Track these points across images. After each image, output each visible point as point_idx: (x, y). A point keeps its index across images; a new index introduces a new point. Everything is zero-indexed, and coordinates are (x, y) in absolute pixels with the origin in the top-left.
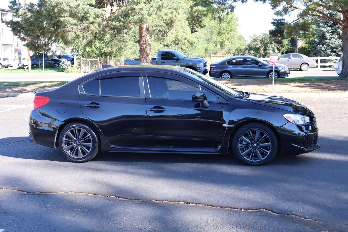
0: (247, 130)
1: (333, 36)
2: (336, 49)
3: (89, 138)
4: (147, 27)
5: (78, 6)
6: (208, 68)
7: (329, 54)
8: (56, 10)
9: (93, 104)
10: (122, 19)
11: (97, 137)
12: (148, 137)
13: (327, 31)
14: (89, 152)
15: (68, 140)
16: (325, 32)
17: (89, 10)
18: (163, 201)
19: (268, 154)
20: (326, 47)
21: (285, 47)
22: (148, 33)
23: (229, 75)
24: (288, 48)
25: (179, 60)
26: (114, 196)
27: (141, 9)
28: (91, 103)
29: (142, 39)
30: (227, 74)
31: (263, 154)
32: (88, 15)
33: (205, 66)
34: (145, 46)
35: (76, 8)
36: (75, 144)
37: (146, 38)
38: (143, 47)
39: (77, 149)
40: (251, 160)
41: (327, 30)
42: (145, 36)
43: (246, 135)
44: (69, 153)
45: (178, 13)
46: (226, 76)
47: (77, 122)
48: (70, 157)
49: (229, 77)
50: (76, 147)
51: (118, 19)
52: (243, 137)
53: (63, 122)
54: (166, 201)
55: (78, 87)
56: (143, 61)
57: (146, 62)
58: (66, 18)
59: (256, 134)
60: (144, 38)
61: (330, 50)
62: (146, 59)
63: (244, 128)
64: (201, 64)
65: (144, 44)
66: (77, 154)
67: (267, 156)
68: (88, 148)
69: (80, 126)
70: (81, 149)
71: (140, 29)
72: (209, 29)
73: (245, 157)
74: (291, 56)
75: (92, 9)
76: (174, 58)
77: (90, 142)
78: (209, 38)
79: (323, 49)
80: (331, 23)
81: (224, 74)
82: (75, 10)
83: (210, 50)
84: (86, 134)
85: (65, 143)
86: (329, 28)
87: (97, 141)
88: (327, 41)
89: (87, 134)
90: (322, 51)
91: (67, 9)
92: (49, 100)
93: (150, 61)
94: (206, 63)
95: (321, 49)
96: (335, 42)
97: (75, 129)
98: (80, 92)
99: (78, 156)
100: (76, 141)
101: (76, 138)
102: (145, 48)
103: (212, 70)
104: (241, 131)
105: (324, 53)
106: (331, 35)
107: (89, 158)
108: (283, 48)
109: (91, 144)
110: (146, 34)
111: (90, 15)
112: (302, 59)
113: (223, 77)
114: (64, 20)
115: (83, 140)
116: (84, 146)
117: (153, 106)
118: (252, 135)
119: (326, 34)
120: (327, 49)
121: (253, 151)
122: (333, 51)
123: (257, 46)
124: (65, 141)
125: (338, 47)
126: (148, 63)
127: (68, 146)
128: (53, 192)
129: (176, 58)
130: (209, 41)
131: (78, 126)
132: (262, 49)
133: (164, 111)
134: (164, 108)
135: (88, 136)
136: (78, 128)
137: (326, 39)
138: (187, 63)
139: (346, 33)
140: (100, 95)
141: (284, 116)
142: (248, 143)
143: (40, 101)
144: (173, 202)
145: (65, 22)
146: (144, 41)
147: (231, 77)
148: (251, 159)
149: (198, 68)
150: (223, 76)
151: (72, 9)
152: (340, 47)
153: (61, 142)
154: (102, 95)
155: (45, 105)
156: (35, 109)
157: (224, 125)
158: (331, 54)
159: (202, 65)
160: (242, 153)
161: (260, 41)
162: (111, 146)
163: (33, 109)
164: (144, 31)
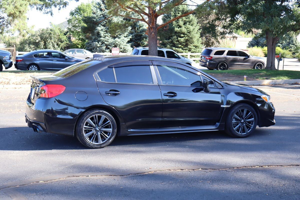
1: (107, 35)
2: (110, 46)
3: (110, 124)
7: (104, 50)
9: (113, 91)
13: (102, 30)
14: (109, 137)
15: (88, 127)
16: (100, 30)
19: (252, 127)
20: (101, 44)
21: (64, 43)
23: (36, 68)
24: (67, 43)
28: (110, 90)
30: (34, 66)
33: (10, 58)
36: (95, 131)
39: (97, 135)
40: (240, 134)
41: (102, 28)
44: (88, 139)
46: (33, 69)
47: (97, 109)
48: (90, 143)
49: (37, 69)
50: (95, 134)
52: (235, 115)
53: (85, 109)
55: (93, 75)
59: (244, 112)
61: (105, 47)
64: (7, 56)
66: (97, 140)
69: (101, 112)
70: (101, 135)
74: (76, 51)
77: (110, 128)
79: (99, 45)
80: (104, 22)
81: (32, 67)
85: (85, 130)
86: (102, 27)
88: (102, 38)
89: (108, 120)
90: (98, 47)
92: (65, 88)
95: (97, 46)
96: (108, 40)
97: (96, 116)
98: (96, 80)
99: (97, 142)
100: (95, 127)
101: (96, 124)
103: (18, 63)
105: (100, 49)
106: (105, 33)
108: (62, 44)
112: (86, 54)
113: (30, 70)
116: (103, 132)
118: (242, 113)
119: (101, 32)
120: (102, 46)
121: (242, 126)
122: (107, 48)
123: (37, 41)
124: (86, 128)
125: (111, 44)
127: (87, 133)
132: (42, 43)
134: (176, 94)
135: (108, 122)
136: (99, 115)
137: (101, 37)
139: (152, 33)
140: (116, 82)
142: (238, 120)
147: (39, 69)
148: (241, 132)
149: (4, 61)
150: (30, 68)
152: (113, 45)
153: (81, 130)
154: (118, 83)
157: (222, 106)
158: (106, 50)
160: (234, 128)
161: (39, 35)
162: (129, 130)
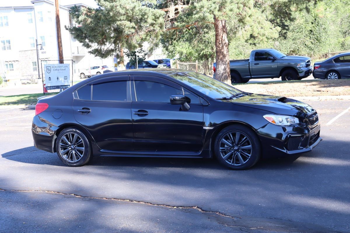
0: (227, 132)
3: (82, 142)
4: (223, 24)
5: (134, 8)
6: (312, 67)
8: (111, 14)
9: (85, 109)
10: (185, 19)
11: (89, 142)
12: (134, 141)
14: (82, 156)
15: (64, 145)
17: (146, 11)
18: (112, 199)
19: (250, 157)
22: (225, 31)
23: (336, 75)
25: (276, 60)
26: (73, 195)
27: (202, 7)
28: (83, 109)
29: (218, 39)
30: (334, 74)
31: (245, 158)
32: (146, 17)
33: (308, 65)
34: (221, 46)
35: (132, 10)
36: (70, 149)
37: (222, 37)
38: (219, 47)
39: (72, 153)
40: (233, 164)
42: (221, 34)
43: (227, 138)
44: (65, 157)
45: (249, 7)
46: (333, 77)
47: (71, 127)
48: (66, 161)
49: (337, 77)
50: (71, 152)
51: (181, 19)
52: (224, 140)
53: (59, 127)
54: (114, 199)
55: (73, 93)
56: (219, 63)
57: (223, 64)
58: (122, 22)
59: (236, 136)
60: (220, 37)
62: (223, 61)
63: (224, 130)
64: (302, 63)
65: (220, 44)
66: (72, 158)
67: (248, 159)
68: (81, 152)
69: (74, 131)
70: (75, 153)
71: (215, 28)
72: (346, 20)
73: (226, 161)
75: (150, 10)
76: (269, 58)
78: (347, 30)
81: (331, 74)
82: (131, 12)
83: (348, 45)
84: (78, 138)
85: (61, 148)
87: (89, 145)
89: (80, 139)
91: (123, 12)
92: (48, 106)
93: (227, 63)
94: (309, 62)
97: (69, 134)
98: (74, 98)
99: (72, 160)
100: (71, 145)
101: (71, 142)
102: (221, 48)
103: (315, 70)
104: (221, 134)
107: (82, 162)
109: (84, 148)
110: (222, 33)
111: (148, 16)
113: (329, 78)
114: (120, 24)
115: (77, 144)
116: (78, 150)
117: (137, 110)
118: (232, 138)
121: (235, 154)
124: (62, 145)
126: (225, 65)
127: (64, 150)
128: (25, 190)
129: (272, 57)
130: (346, 34)
131: (73, 131)
133: (147, 114)
134: (147, 112)
135: (81, 140)
136: (72, 133)
138: (288, 63)
140: (92, 100)
141: (264, 117)
142: (230, 146)
143: (40, 107)
144: (120, 200)
145: (122, 25)
146: (219, 41)
147: (339, 78)
148: (233, 162)
149: (299, 68)
150: (329, 76)
151: (128, 12)
153: (58, 147)
154: (94, 100)
155: (44, 111)
156: (36, 115)
157: (204, 128)
159: (304, 64)
160: (224, 156)
162: (101, 150)
163: (35, 116)
164: (219, 29)
